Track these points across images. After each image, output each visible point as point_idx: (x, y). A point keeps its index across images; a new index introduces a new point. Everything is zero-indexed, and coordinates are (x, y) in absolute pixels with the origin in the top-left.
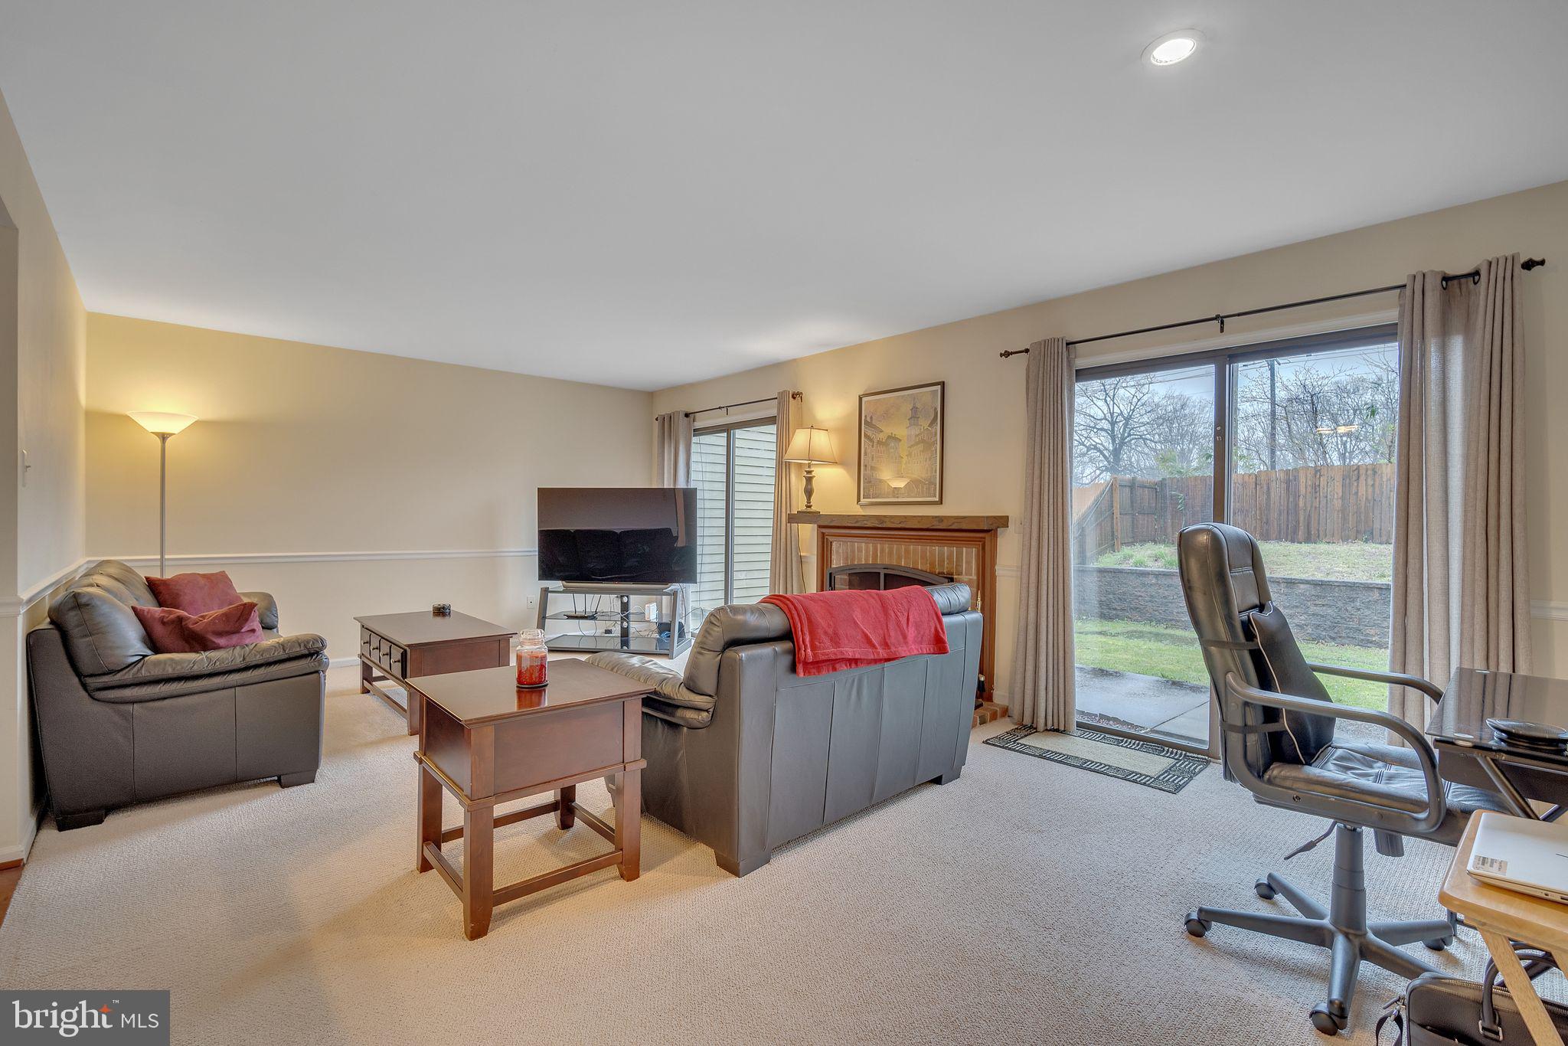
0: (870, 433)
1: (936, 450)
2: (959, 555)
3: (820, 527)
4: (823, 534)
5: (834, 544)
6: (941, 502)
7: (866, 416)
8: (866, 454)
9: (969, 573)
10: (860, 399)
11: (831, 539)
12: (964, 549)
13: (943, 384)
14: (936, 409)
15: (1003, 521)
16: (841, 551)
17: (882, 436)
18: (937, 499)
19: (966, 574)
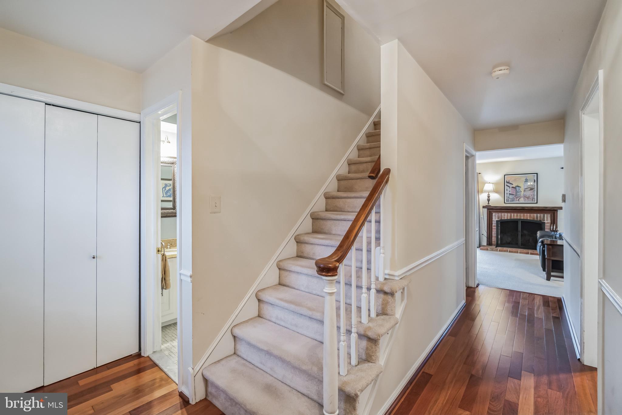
0: (508, 185)
1: (535, 190)
2: (544, 217)
3: (488, 209)
4: (490, 211)
5: (494, 214)
6: (537, 203)
7: (507, 181)
8: (507, 190)
9: (547, 220)
10: (505, 175)
11: (492, 212)
12: (546, 215)
13: (537, 174)
14: (535, 180)
15: (561, 208)
16: (497, 215)
17: (514, 186)
18: (536, 202)
19: (546, 221)
